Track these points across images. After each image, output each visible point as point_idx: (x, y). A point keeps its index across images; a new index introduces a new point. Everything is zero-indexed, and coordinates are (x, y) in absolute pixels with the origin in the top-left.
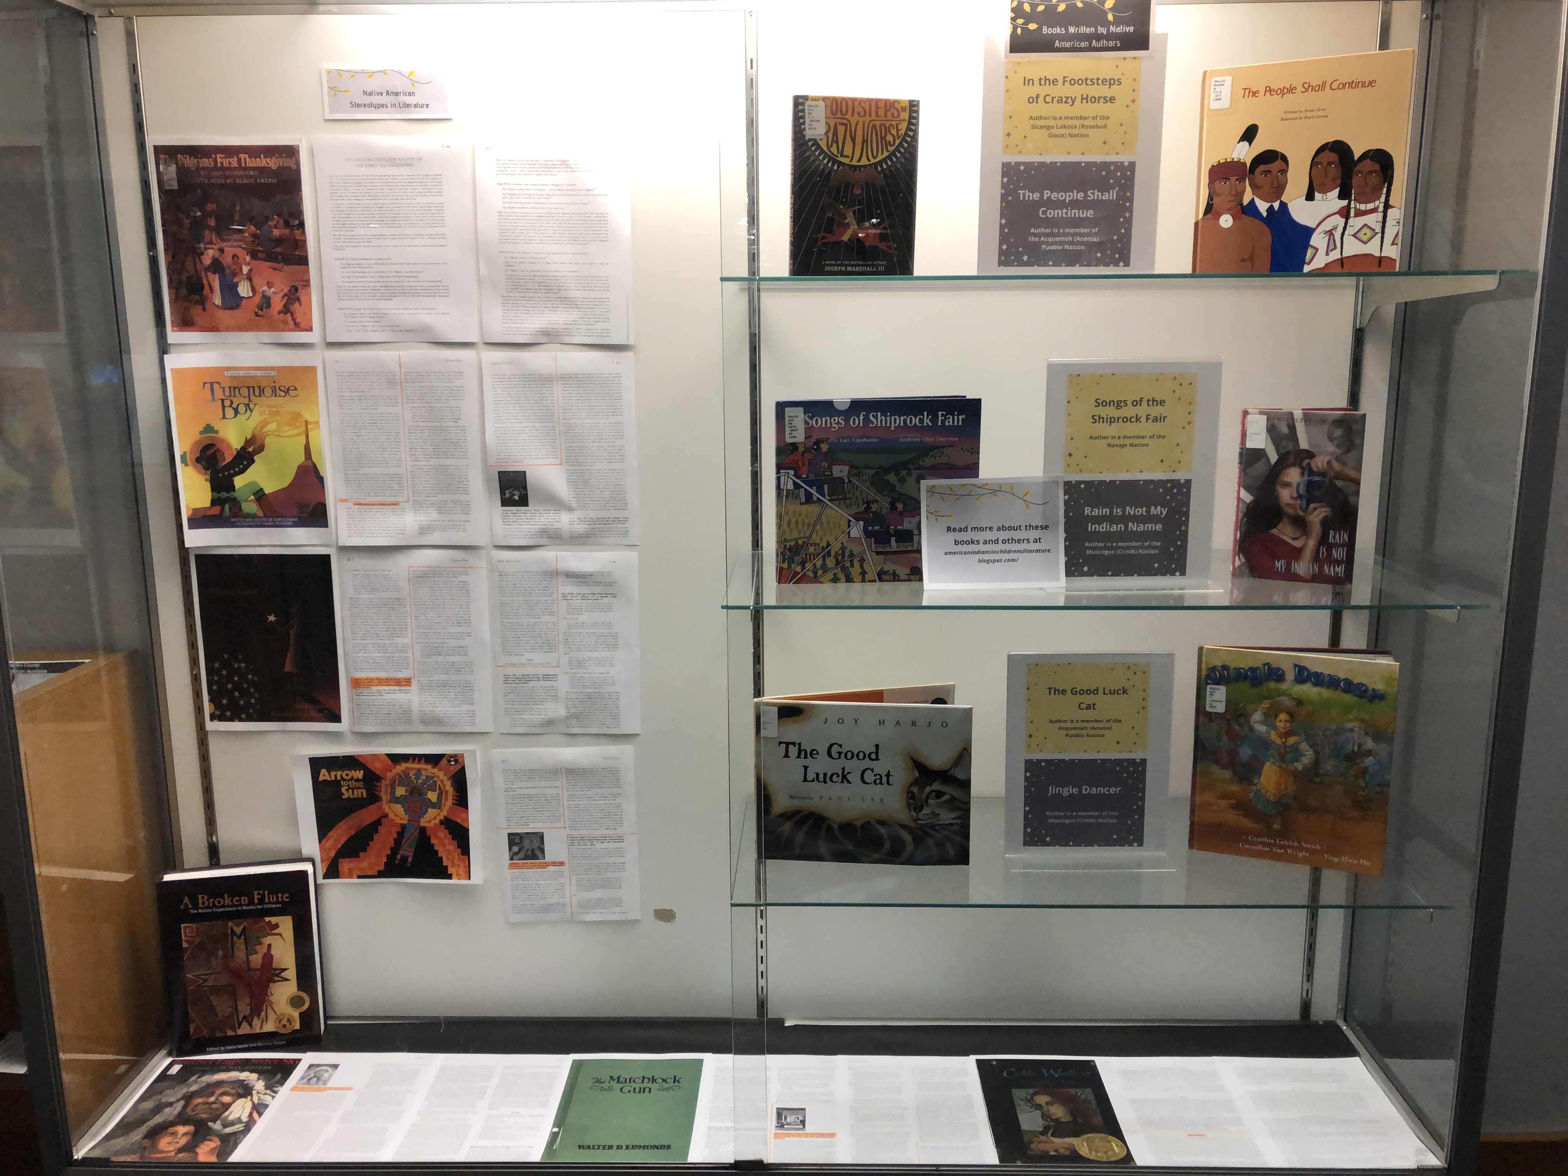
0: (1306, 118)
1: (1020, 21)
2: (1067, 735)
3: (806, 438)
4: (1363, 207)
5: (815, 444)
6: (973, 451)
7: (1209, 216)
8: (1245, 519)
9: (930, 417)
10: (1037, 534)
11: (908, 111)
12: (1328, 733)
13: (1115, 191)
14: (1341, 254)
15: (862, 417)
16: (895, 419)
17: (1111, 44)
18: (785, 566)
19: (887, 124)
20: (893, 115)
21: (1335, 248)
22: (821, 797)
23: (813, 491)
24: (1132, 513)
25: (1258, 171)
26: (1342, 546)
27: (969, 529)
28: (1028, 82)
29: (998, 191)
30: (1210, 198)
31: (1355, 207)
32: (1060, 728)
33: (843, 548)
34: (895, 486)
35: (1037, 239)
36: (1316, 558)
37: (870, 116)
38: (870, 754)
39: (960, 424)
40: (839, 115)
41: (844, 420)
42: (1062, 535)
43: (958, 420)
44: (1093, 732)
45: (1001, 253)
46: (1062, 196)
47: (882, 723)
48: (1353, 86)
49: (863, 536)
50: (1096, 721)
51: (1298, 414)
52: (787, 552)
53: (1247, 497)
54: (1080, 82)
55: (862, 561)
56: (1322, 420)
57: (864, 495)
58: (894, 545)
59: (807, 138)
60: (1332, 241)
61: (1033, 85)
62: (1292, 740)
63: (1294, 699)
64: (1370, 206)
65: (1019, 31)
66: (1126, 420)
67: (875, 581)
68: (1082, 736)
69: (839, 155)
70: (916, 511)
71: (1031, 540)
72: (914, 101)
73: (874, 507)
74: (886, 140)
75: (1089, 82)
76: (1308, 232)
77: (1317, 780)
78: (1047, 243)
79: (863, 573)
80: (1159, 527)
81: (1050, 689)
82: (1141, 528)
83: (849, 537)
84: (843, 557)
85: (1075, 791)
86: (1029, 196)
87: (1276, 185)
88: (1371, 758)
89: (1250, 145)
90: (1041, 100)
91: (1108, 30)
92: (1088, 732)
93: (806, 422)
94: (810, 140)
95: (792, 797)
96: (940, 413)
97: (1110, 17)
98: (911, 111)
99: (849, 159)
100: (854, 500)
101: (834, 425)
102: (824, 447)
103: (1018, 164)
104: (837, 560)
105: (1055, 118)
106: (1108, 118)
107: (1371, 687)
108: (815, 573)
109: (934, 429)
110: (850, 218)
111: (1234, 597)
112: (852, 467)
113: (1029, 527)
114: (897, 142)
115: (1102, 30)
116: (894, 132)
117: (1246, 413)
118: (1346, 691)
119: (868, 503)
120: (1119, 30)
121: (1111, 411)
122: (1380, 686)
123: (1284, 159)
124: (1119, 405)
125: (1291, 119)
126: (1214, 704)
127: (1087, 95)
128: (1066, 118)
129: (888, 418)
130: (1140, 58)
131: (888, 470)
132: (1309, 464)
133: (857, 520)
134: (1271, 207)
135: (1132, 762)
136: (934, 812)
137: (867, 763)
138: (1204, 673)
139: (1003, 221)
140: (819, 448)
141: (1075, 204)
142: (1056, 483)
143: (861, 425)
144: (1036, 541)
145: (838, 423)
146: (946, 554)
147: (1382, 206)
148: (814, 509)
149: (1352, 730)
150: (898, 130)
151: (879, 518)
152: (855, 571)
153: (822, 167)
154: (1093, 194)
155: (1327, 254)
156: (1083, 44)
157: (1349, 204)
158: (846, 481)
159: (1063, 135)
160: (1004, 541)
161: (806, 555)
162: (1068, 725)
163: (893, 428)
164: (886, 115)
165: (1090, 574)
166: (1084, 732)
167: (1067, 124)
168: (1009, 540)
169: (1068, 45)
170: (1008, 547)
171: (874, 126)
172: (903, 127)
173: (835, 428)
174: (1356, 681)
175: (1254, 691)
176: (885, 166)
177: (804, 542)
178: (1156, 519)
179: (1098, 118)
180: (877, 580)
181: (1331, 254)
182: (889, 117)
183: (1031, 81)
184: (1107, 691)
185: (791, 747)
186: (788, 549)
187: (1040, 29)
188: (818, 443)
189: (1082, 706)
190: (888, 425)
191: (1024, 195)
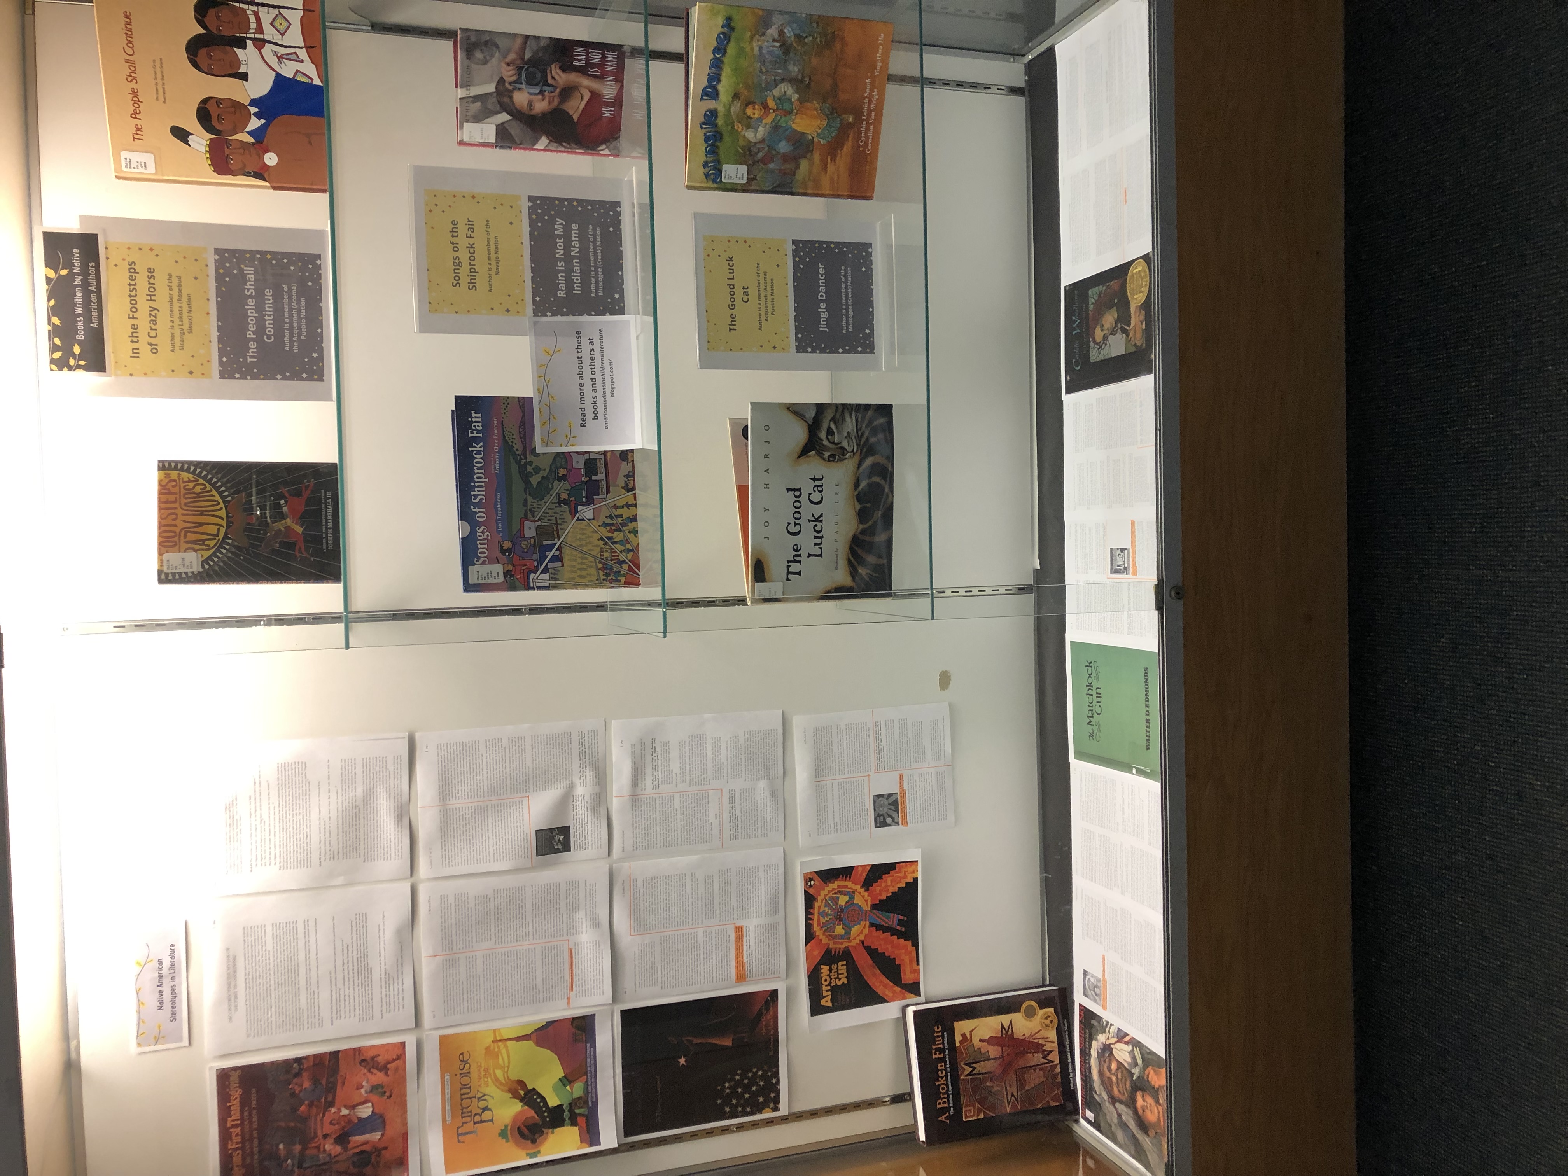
0: (162, 79)
1: (72, 362)
2: (772, 314)
3: (499, 563)
4: (253, 26)
5: (504, 554)
6: (506, 403)
7: (266, 176)
8: (564, 144)
9: (474, 444)
10: (585, 341)
11: (169, 472)
12: (764, 70)
13: (245, 268)
14: (302, 48)
15: (477, 510)
16: (477, 478)
17: (92, 271)
18: (623, 579)
19: (183, 491)
20: (173, 486)
21: (295, 53)
22: (836, 541)
23: (550, 555)
24: (562, 252)
25: (219, 127)
26: (587, 53)
27: (582, 406)
28: (135, 354)
29: (250, 384)
30: (248, 174)
31: (254, 33)
32: (766, 320)
33: (605, 525)
34: (543, 477)
35: (296, 344)
36: (601, 78)
37: (176, 508)
38: (796, 497)
39: (480, 415)
40: (176, 539)
41: (480, 527)
42: (585, 318)
43: (477, 418)
44: (769, 289)
45: (310, 378)
46: (252, 320)
47: (767, 486)
48: (130, 33)
49: (592, 507)
50: (759, 286)
51: (461, 93)
52: (609, 578)
53: (543, 142)
54: (134, 302)
55: (616, 507)
56: (468, 70)
57: (553, 506)
58: (600, 477)
59: (201, 570)
60: (289, 57)
61: (138, 349)
62: (771, 103)
63: (733, 101)
64: (252, 19)
65: (82, 363)
66: (472, 257)
67: (635, 494)
68: (773, 299)
69: (217, 538)
70: (567, 456)
71: (591, 347)
72: (159, 466)
73: (564, 496)
74: (200, 493)
75: (133, 294)
76: (279, 78)
77: (807, 80)
78: (300, 335)
79: (628, 505)
80: (575, 227)
81: (731, 329)
82: (576, 243)
83: (593, 519)
84: (613, 524)
85: (823, 306)
86: (252, 352)
87: (233, 110)
88: (786, 31)
89: (192, 134)
90: (153, 341)
91: (78, 274)
92: (769, 294)
93: (484, 563)
94: (203, 567)
95: (836, 568)
96: (470, 435)
97: (64, 272)
98: (170, 468)
99: (221, 528)
100: (558, 516)
101: (485, 537)
102: (507, 545)
103: (221, 363)
104: (615, 530)
105: (172, 327)
106: (170, 275)
107: (720, 30)
108: (629, 551)
109: (485, 439)
110: (280, 526)
111: (639, 155)
112: (526, 518)
113: (578, 349)
114: (201, 481)
115: (78, 281)
116: (191, 485)
117: (461, 143)
118: (725, 53)
119: (560, 502)
120: (77, 263)
121: (464, 271)
122: (720, 21)
123: (205, 101)
124: (458, 265)
125: (164, 93)
126: (739, 175)
127: (147, 295)
128: (171, 316)
129: (477, 484)
130: (106, 242)
131: (527, 483)
132: (510, 83)
133: (576, 512)
134: (255, 114)
135: (795, 253)
136: (846, 437)
137: (804, 499)
138: (710, 184)
139: (279, 377)
140: (509, 550)
141: (260, 308)
142: (535, 323)
143: (484, 510)
144: (592, 343)
145: (483, 532)
146: (606, 428)
147: (251, 7)
148: (567, 552)
149: (761, 48)
150: (189, 481)
151: (574, 491)
152: (626, 513)
153: (230, 555)
154: (248, 290)
155: (302, 61)
156: (94, 299)
157: (250, 39)
158: (539, 523)
159: (190, 319)
160: (593, 372)
161: (612, 560)
162: (763, 312)
163: (487, 480)
164: (175, 493)
165: (622, 292)
166: (769, 298)
167: (178, 315)
168: (591, 369)
169: (95, 314)
170: (598, 370)
171: (186, 505)
172: (186, 476)
173: (488, 535)
174: (715, 43)
175: (727, 138)
176: (226, 493)
177: (600, 562)
178: (567, 230)
179: (170, 284)
180: (633, 492)
181: (301, 58)
182: (176, 489)
183: (135, 351)
184: (731, 276)
185: (791, 570)
186: (607, 576)
187: (80, 343)
188: (503, 552)
189: (745, 299)
190: (483, 484)
191: (252, 357)
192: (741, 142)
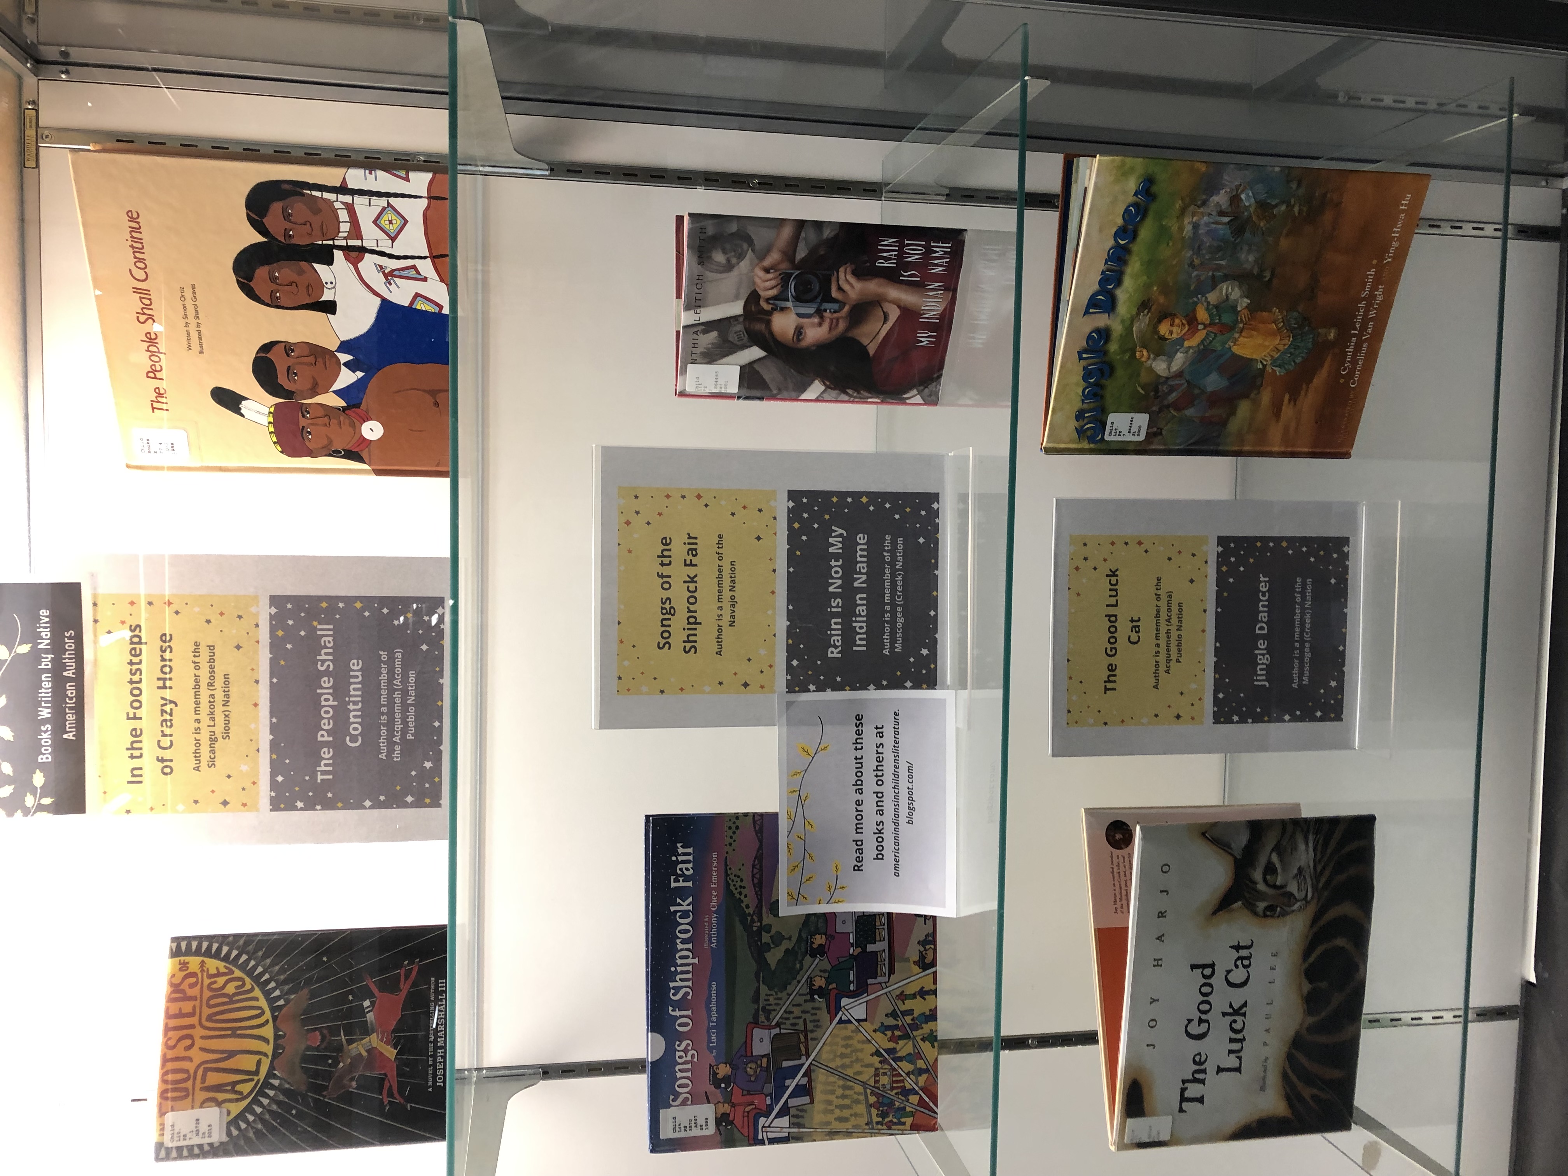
0: (196, 317)
1: (30, 801)
2: (1178, 661)
3: (709, 1102)
4: (345, 227)
5: (718, 1086)
6: (734, 827)
7: (364, 455)
8: (850, 391)
9: (679, 900)
10: (869, 731)
11: (187, 959)
12: (1197, 261)
13: (319, 627)
14: (425, 258)
15: (677, 1013)
16: (681, 958)
17: (70, 645)
18: (909, 1121)
19: (207, 994)
20: (192, 986)
21: (414, 267)
22: (1265, 1044)
23: (792, 1084)
24: (840, 582)
25: (288, 385)
26: (902, 246)
27: (858, 837)
28: (136, 776)
29: (320, 816)
30: (335, 454)
31: (346, 238)
32: (1167, 672)
33: (884, 1028)
34: (787, 951)
35: (397, 748)
36: (919, 286)
37: (192, 1027)
38: (1204, 976)
39: (690, 850)
40: (189, 1084)
41: (681, 1042)
42: (872, 694)
43: (684, 853)
44: (1174, 620)
45: (419, 803)
46: (327, 712)
47: (1157, 963)
48: (140, 246)
49: (865, 998)
50: (1158, 616)
51: (687, 318)
52: (887, 1120)
54: (136, 692)
55: (903, 997)
56: (698, 281)
57: (800, 1000)
58: (880, 946)
59: (225, 1138)
60: (402, 273)
61: (141, 769)
62: (1202, 315)
63: (1138, 314)
64: (343, 215)
65: (47, 801)
66: (692, 599)
68: (1180, 636)
69: (256, 1078)
70: (828, 919)
71: (879, 741)
72: (171, 949)
73: (819, 982)
74: (235, 995)
75: (136, 678)
76: (387, 307)
77: (1267, 275)
78: (404, 732)
79: (923, 993)
80: (861, 539)
81: (1106, 689)
82: (862, 567)
83: (865, 1020)
84: (896, 1027)
85: (1262, 644)
86: (326, 765)
87: (311, 359)
89: (246, 399)
90: (167, 754)
91: (46, 651)
92: (1174, 628)
93: (684, 1103)
94: (229, 1133)
95: (1263, 1088)
96: (673, 885)
97: (24, 649)
98: (189, 952)
99: (264, 1058)
100: (808, 1017)
101: (689, 1058)
102: (724, 1070)
103: (274, 785)
104: (900, 1038)
105: (197, 730)
106: (197, 644)
107: (1131, 199)
108: (921, 1072)
109: (698, 893)
110: (359, 1048)
111: (970, 403)
112: (756, 1023)
113: (858, 744)
114: (238, 973)
115: (46, 662)
116: (221, 981)
117: (682, 394)
118: (1134, 236)
119: (812, 993)
120: (46, 634)
121: (678, 623)
122: (1132, 184)
123: (267, 347)
124: (668, 611)
125: (200, 339)
126: (1134, 429)
127: (159, 679)
128: (196, 711)
129: (679, 969)
130: (95, 596)
131: (762, 963)
132: (767, 300)
133: (838, 1008)
134: (347, 364)
135: (1222, 559)
136: (1296, 875)
137: (1218, 981)
138: (1086, 445)
139: (368, 803)
140: (727, 1080)
141: (340, 691)
142: (789, 704)
143: (689, 1013)
144: (880, 735)
145: (685, 1051)
146: (897, 875)
147: (342, 198)
148: (821, 1077)
149: (1196, 226)
150: (219, 974)
151: (836, 974)
152: (918, 1006)
153: (274, 1107)
154: (323, 661)
155: (425, 279)
156: (71, 692)
157: (340, 248)
158: (777, 1031)
159: (227, 716)
160: (880, 782)
161: (892, 1089)
162: (1162, 658)
163: (696, 961)
164: (194, 998)
165: (933, 646)
166: (1174, 634)
167: (208, 711)
168: (877, 776)
169: (71, 718)
170: (888, 778)
171: (210, 1018)
172: (213, 965)
173: (693, 1056)
174: (1120, 221)
175: (1120, 372)
176: (277, 993)
177: (873, 1093)
178: (849, 545)
179: (197, 660)
180: (933, 970)
181: (424, 273)
182: (195, 991)
183: (136, 772)
184: (1112, 601)
185: (1187, 1094)
186: (883, 1119)
187: (43, 767)
188: (716, 1082)
189: (1134, 638)
190: (690, 968)
191: (324, 773)
192: (1144, 378)
